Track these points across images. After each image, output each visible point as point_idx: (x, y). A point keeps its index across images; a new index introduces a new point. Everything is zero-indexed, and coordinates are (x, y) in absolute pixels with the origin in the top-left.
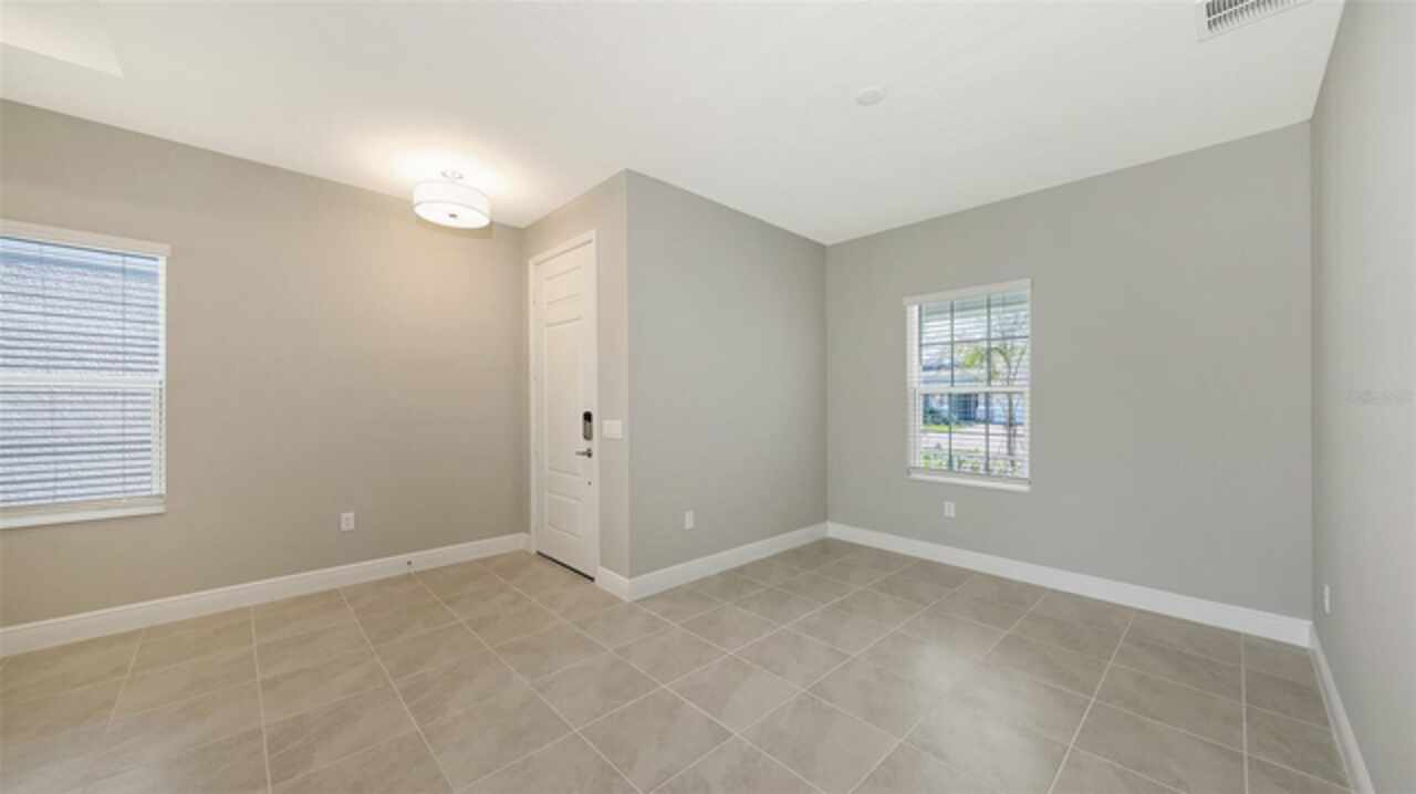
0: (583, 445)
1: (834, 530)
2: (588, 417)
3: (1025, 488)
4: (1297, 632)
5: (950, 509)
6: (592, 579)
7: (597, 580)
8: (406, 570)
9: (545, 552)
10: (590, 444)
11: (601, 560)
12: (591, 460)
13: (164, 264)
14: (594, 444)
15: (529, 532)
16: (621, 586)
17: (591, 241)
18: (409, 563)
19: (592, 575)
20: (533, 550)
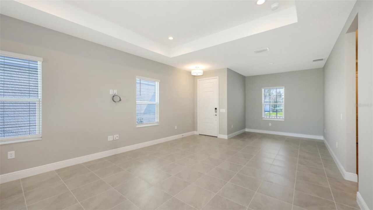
0: (215, 114)
1: (247, 130)
2: (216, 109)
3: (283, 120)
4: (321, 138)
5: (270, 124)
6: (217, 137)
7: (218, 137)
8: (182, 137)
9: (201, 134)
10: (216, 114)
11: (220, 133)
12: (216, 116)
13: (158, 83)
14: (218, 114)
15: (197, 131)
16: (225, 137)
17: (217, 78)
18: (183, 136)
19: (217, 136)
20: (198, 134)
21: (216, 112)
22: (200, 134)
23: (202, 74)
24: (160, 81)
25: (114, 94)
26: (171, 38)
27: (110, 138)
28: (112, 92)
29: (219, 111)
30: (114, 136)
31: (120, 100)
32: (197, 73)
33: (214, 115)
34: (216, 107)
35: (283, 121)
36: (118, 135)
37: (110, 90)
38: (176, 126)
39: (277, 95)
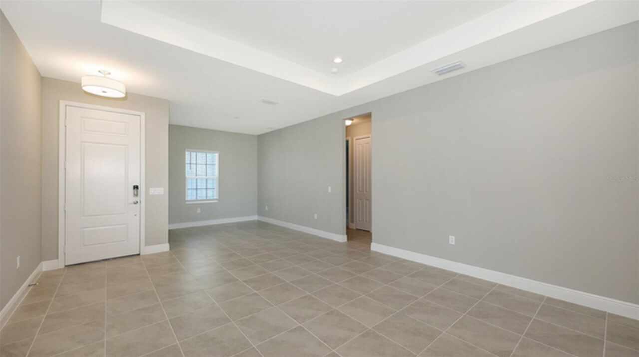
0: (133, 200)
2: (136, 188)
3: (217, 202)
7: (142, 253)
10: (137, 199)
12: (137, 205)
14: (142, 199)
17: (139, 116)
18: (30, 285)
19: (138, 253)
20: (62, 266)
21: (136, 195)
22: (66, 266)
29: (146, 192)
33: (131, 203)
34: (136, 184)
38: (18, 258)
39: (206, 164)
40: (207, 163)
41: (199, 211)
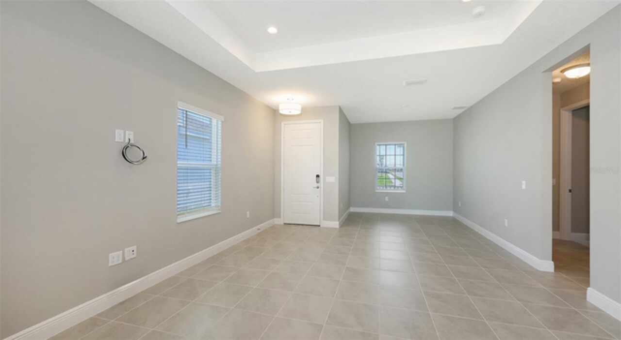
0: (316, 185)
1: (352, 210)
2: (318, 176)
6: (319, 226)
7: (321, 226)
8: (257, 232)
9: (287, 223)
10: (318, 185)
11: (324, 219)
12: (319, 189)
13: (220, 123)
14: (321, 185)
15: (280, 217)
16: (336, 224)
17: (320, 123)
18: (259, 229)
19: (318, 224)
20: (282, 223)
21: (318, 182)
22: (285, 224)
23: (298, 112)
24: (223, 120)
25: (127, 141)
26: (272, 30)
27: (115, 258)
28: (121, 136)
29: (324, 179)
30: (126, 250)
31: (144, 158)
32: (290, 110)
33: (314, 188)
34: (318, 174)
35: (404, 193)
36: (134, 248)
37: (117, 131)
38: (248, 213)
39: (395, 155)
40: (397, 154)
41: (387, 199)
